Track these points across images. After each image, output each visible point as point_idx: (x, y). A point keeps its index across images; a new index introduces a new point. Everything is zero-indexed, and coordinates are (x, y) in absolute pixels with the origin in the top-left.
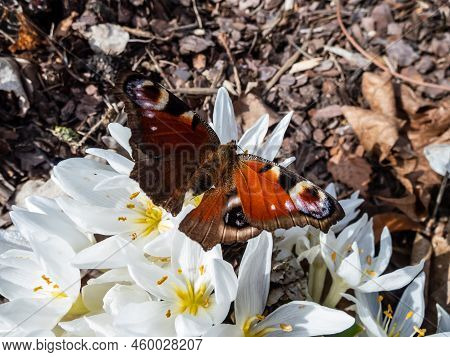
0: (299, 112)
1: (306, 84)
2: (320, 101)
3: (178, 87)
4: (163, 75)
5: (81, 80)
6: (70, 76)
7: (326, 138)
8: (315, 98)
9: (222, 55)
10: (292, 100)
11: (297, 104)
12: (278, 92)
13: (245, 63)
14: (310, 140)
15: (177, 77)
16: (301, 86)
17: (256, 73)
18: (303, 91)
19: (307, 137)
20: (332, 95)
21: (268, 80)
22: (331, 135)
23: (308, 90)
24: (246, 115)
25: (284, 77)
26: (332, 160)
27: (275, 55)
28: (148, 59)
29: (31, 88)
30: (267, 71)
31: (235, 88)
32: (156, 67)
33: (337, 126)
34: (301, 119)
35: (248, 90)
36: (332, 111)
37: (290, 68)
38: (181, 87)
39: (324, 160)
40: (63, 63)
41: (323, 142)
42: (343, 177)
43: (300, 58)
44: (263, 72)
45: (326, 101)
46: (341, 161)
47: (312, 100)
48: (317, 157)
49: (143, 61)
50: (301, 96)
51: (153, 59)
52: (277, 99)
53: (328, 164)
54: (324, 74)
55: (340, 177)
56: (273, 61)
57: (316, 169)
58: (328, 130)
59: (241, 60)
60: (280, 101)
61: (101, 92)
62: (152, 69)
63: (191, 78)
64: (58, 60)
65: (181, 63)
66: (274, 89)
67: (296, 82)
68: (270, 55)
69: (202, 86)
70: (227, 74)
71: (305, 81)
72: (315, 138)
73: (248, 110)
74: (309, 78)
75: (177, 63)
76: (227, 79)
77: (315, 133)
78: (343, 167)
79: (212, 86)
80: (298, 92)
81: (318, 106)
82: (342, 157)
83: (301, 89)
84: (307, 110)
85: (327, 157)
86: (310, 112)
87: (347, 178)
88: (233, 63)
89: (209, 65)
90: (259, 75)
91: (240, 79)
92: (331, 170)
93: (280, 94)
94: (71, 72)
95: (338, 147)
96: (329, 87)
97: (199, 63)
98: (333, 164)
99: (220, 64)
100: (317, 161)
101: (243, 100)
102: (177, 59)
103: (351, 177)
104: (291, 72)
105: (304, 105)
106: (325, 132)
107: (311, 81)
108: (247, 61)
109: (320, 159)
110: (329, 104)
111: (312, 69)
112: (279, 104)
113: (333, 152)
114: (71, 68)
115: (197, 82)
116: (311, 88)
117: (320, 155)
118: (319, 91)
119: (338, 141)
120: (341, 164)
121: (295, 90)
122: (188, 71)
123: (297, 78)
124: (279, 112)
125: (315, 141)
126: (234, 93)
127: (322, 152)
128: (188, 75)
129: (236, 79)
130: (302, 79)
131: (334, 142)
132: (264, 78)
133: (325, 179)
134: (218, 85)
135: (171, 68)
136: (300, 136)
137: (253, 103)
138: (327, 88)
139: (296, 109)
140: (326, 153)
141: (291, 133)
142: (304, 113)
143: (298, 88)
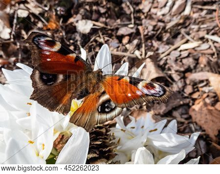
0: (178, 73)
2: (195, 67)
5: (68, 43)
7: (194, 92)
8: (192, 66)
9: (138, 37)
10: (174, 65)
11: (177, 68)
12: (167, 60)
13: (151, 42)
14: (181, 91)
15: (111, 46)
16: (184, 58)
17: (156, 48)
18: (184, 61)
19: (180, 89)
20: (205, 66)
21: (163, 53)
22: (198, 91)
23: (188, 61)
25: (173, 52)
26: (194, 107)
27: (171, 39)
28: (99, 36)
30: (163, 48)
31: (141, 55)
32: (102, 40)
33: (205, 86)
34: (179, 77)
35: (147, 56)
36: (202, 76)
37: (179, 47)
39: (188, 106)
41: (191, 94)
42: (200, 121)
43: (187, 42)
44: (161, 49)
45: (200, 69)
46: (201, 109)
47: (189, 67)
48: (181, 103)
49: (97, 37)
50: (183, 64)
51: (101, 36)
52: (165, 64)
53: (191, 109)
54: (202, 52)
55: (197, 121)
56: (169, 43)
57: (180, 110)
58: (197, 88)
59: (149, 41)
60: (167, 65)
62: (100, 41)
63: (118, 47)
64: (61, 34)
65: (115, 40)
66: (165, 58)
67: (180, 55)
68: (168, 39)
69: (123, 52)
70: (138, 47)
72: (185, 91)
74: (189, 54)
75: (113, 39)
76: (139, 49)
78: (201, 113)
79: (128, 52)
80: (181, 61)
81: (194, 71)
82: (201, 107)
84: (184, 72)
85: (191, 104)
86: (187, 75)
87: (203, 122)
88: (143, 41)
89: (130, 42)
90: (158, 49)
91: (145, 50)
92: (191, 113)
93: (168, 61)
94: (65, 40)
95: (201, 100)
96: (203, 61)
97: (125, 40)
98: (194, 110)
99: (135, 42)
100: (181, 106)
102: (114, 37)
103: (206, 122)
104: (179, 49)
105: (182, 69)
106: (194, 89)
107: (191, 55)
108: (153, 42)
109: (184, 105)
110: (202, 70)
111: (194, 49)
112: (167, 67)
113: (197, 102)
115: (121, 49)
116: (191, 60)
117: (185, 102)
118: (196, 62)
119: (202, 95)
120: (200, 111)
121: (180, 60)
122: (118, 43)
123: (182, 53)
124: (165, 72)
125: (185, 93)
126: (140, 57)
127: (187, 100)
128: (117, 45)
129: (143, 50)
130: (185, 54)
131: (199, 96)
132: (160, 51)
133: (186, 119)
134: (132, 52)
135: (110, 41)
136: (175, 88)
137: (149, 64)
138: (202, 61)
139: (177, 71)
140: (191, 102)
141: (170, 85)
142: (182, 75)
143: (182, 59)
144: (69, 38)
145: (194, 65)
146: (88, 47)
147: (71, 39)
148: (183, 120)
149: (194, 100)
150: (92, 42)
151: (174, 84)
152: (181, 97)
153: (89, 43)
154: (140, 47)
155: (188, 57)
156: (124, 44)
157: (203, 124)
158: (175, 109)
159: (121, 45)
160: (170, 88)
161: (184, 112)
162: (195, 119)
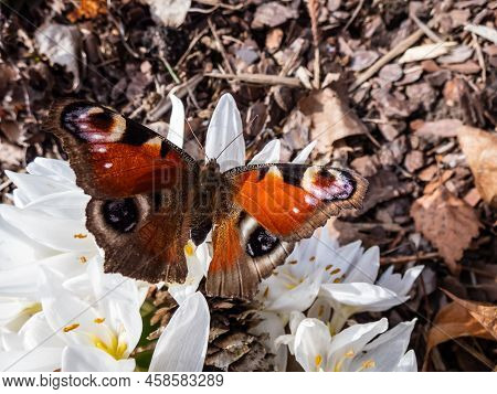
0: (395, 123)
1: (417, 82)
2: (434, 107)
3: (238, 72)
4: (224, 55)
5: (136, 55)
6: (126, 50)
7: (425, 167)
8: (427, 105)
9: (304, 32)
10: (387, 105)
11: (395, 111)
12: (371, 88)
13: (336, 45)
14: (400, 164)
15: (240, 59)
16: (410, 84)
17: (346, 59)
18: (411, 91)
19: (395, 160)
20: (456, 104)
21: (363, 71)
22: (434, 163)
23: (420, 90)
24: (318, 116)
25: (387, 68)
26: (420, 201)
27: (384, 32)
28: (210, 34)
29: (85, 63)
30: (363, 57)
31: (311, 79)
32: (217, 45)
33: (450, 151)
34: (395, 133)
35: (325, 84)
36: (447, 128)
37: (402, 54)
38: (242, 72)
39: (409, 198)
40: (120, 36)
41: (418, 172)
42: (429, 230)
43: (419, 42)
44: (358, 60)
45: (444, 111)
46: (434, 206)
47: (421, 106)
48: (396, 193)
49: (204, 35)
50: (407, 98)
51: (215, 34)
52: (367, 101)
53: (414, 206)
54: (453, 67)
55: (425, 229)
56: (379, 42)
57: (392, 208)
58: (434, 154)
59: (331, 39)
60: (373, 103)
61: (154, 71)
62: (213, 46)
64: (115, 32)
65: (249, 41)
66: (366, 85)
67: (403, 76)
68: (375, 34)
69: (268, 73)
70: (305, 58)
71: (416, 77)
72: (407, 164)
73: (321, 110)
74: (425, 72)
75: (243, 40)
76: (305, 64)
77: (408, 157)
78: (434, 215)
79: (282, 73)
80: (403, 92)
81: (429, 116)
82: (436, 200)
83: (408, 88)
84: (408, 120)
85: (415, 195)
86: (412, 124)
87: (435, 233)
88: (316, 43)
89: (284, 44)
90: (351, 62)
91: (321, 67)
92: (415, 214)
93: (374, 93)
94: (127, 46)
95: (437, 184)
96: (453, 91)
97: (273, 41)
98: (420, 206)
99: (298, 44)
100: (395, 199)
101: (317, 97)
102: (246, 34)
103: (440, 233)
104: (402, 61)
105: (404, 113)
106: (425, 158)
107: (427, 77)
108: (341, 40)
109: (401, 196)
110: (448, 115)
111: (434, 59)
112: (369, 107)
113: (428, 189)
114: (128, 42)
115: (263, 67)
116: (426, 88)
117: (403, 191)
118: (438, 93)
119: (441, 174)
120: (432, 210)
121: (400, 88)
122: (256, 50)
123: (407, 71)
124: (365, 119)
125: (405, 169)
126: (308, 85)
127: (409, 186)
128: (254, 56)
129: (315, 65)
130: (413, 73)
131: (435, 175)
132: (356, 67)
133: (403, 225)
134: (290, 73)
135: (236, 46)
136: (386, 157)
137: (330, 102)
138: (451, 92)
139: (391, 118)
140: (417, 188)
141: (375, 150)
142: (404, 125)
143: (405, 86)
144: (136, 40)
145: (433, 100)
146: (184, 65)
147: (140, 44)
148: (396, 228)
149: (423, 184)
150: (193, 51)
151: (384, 147)
152: (395, 179)
153: (187, 53)
154: (309, 56)
155: (420, 80)
156: (271, 52)
157: (435, 238)
158: (382, 205)
159: (263, 55)
160: (374, 157)
161: (399, 211)
162: (421, 226)
